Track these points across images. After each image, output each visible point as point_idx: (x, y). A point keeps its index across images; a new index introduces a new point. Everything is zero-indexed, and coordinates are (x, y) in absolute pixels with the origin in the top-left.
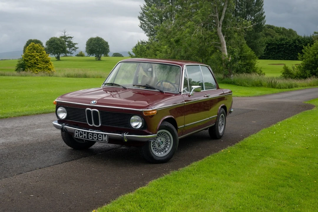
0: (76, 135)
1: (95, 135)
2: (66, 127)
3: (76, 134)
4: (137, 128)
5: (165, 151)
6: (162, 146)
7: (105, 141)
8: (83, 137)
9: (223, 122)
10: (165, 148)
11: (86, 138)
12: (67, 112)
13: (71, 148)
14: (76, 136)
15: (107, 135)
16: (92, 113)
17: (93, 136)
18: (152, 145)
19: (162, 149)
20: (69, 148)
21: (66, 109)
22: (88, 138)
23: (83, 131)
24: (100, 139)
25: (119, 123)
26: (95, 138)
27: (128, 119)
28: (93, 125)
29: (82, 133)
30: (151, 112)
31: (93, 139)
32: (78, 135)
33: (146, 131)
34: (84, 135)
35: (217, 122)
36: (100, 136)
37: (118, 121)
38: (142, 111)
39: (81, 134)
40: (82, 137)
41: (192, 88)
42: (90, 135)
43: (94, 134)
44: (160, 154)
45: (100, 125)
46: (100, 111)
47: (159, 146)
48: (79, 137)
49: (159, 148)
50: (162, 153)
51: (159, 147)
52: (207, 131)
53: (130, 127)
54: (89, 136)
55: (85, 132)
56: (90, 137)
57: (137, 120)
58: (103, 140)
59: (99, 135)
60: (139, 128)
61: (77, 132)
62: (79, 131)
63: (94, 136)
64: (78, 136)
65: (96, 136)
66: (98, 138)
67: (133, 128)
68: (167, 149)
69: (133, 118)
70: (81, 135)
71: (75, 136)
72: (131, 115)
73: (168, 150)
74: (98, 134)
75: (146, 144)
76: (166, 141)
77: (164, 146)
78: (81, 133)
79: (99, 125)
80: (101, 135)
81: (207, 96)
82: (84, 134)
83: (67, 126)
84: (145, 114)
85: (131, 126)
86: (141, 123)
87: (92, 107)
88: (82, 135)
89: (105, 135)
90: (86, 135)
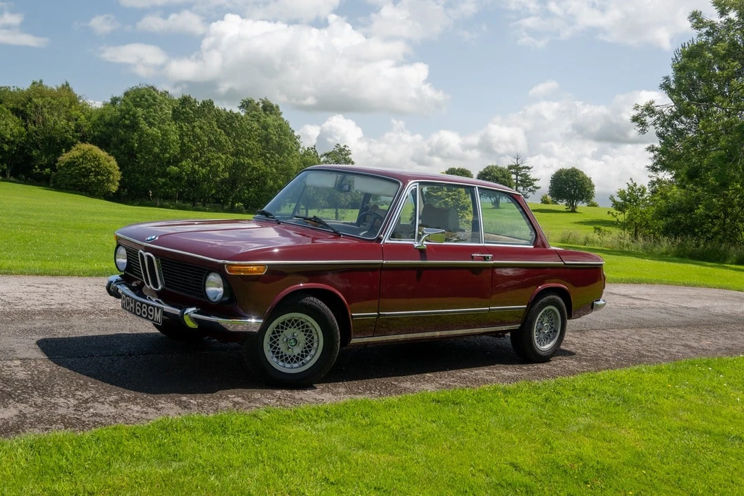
1: (145, 307)
4: (215, 299)
5: (302, 363)
6: (297, 350)
7: (158, 322)
10: (302, 356)
11: (133, 311)
12: (127, 256)
14: (123, 306)
15: (160, 310)
16: (146, 260)
17: (141, 308)
18: (267, 343)
19: (294, 356)
21: (126, 250)
22: (135, 312)
23: (130, 298)
24: (151, 316)
26: (144, 313)
27: (204, 279)
28: (151, 285)
29: (129, 302)
31: (141, 315)
32: (125, 304)
36: (151, 311)
38: (223, 265)
40: (129, 311)
41: (423, 233)
42: (138, 305)
43: (144, 305)
44: (287, 366)
45: (160, 288)
46: (156, 258)
47: (287, 348)
48: (126, 309)
49: (288, 354)
50: (295, 365)
53: (204, 297)
54: (137, 308)
55: (132, 299)
56: (139, 311)
57: (216, 282)
58: (155, 320)
60: (219, 301)
61: (123, 299)
62: (126, 296)
63: (144, 310)
64: (125, 307)
65: (145, 310)
66: (148, 314)
67: (209, 300)
68: (307, 358)
69: (210, 277)
70: (128, 306)
72: (208, 270)
73: (311, 360)
74: (148, 306)
76: (307, 339)
77: (302, 352)
79: (158, 287)
80: (152, 308)
81: (483, 258)
82: (132, 303)
84: (229, 271)
85: (206, 296)
86: (221, 290)
87: (147, 249)
89: (158, 308)
90: (133, 306)
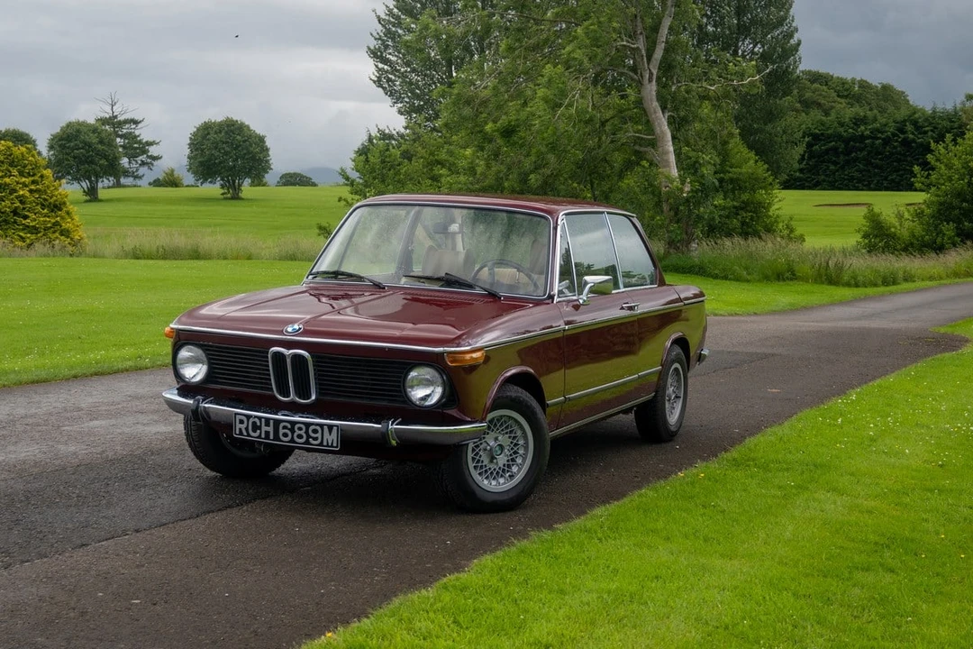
0: (240, 429)
1: (300, 429)
2: (206, 405)
3: (239, 426)
4: (427, 403)
5: (510, 476)
6: (502, 460)
7: (332, 446)
8: (263, 436)
9: (678, 388)
10: (509, 466)
11: (271, 437)
12: (209, 359)
13: (215, 473)
14: (241, 433)
15: (335, 428)
16: (288, 361)
17: (293, 431)
18: (470, 455)
19: (500, 468)
20: (210, 473)
21: (204, 350)
22: (277, 437)
23: (260, 418)
24: (316, 439)
25: (371, 389)
26: (300, 436)
27: (400, 377)
28: (293, 397)
29: (258, 424)
30: (468, 357)
31: (292, 441)
32: (247, 429)
33: (453, 412)
34: (264, 428)
35: (660, 389)
36: (315, 431)
37: (368, 384)
38: (442, 354)
39: (255, 427)
40: (259, 437)
41: (586, 283)
42: (285, 427)
43: (297, 426)
44: (494, 483)
45: (313, 397)
46: (312, 357)
47: (492, 459)
48: (249, 435)
49: (492, 466)
50: (502, 481)
51: (491, 461)
52: (631, 416)
53: (404, 402)
54: (282, 431)
55: (268, 420)
56: (285, 435)
57: (427, 380)
58: (325, 443)
59: (312, 428)
60: (432, 406)
61: (241, 422)
62: (248, 417)
63: (297, 432)
64: (245, 434)
65: (302, 432)
66: (308, 436)
67: (416, 405)
68: (515, 469)
69: (413, 374)
70: (254, 431)
71: (238, 432)
72: (410, 364)
73: (520, 471)
74: (308, 425)
75: (453, 452)
76: (512, 443)
77: (508, 461)
78: (254, 423)
79: (309, 397)
80: (318, 428)
81: (631, 308)
82: (266, 426)
83: (211, 402)
84: (452, 362)
85: (407, 400)
86: (439, 390)
87: (289, 344)
88: (260, 428)
89: (330, 427)
90: (270, 429)
